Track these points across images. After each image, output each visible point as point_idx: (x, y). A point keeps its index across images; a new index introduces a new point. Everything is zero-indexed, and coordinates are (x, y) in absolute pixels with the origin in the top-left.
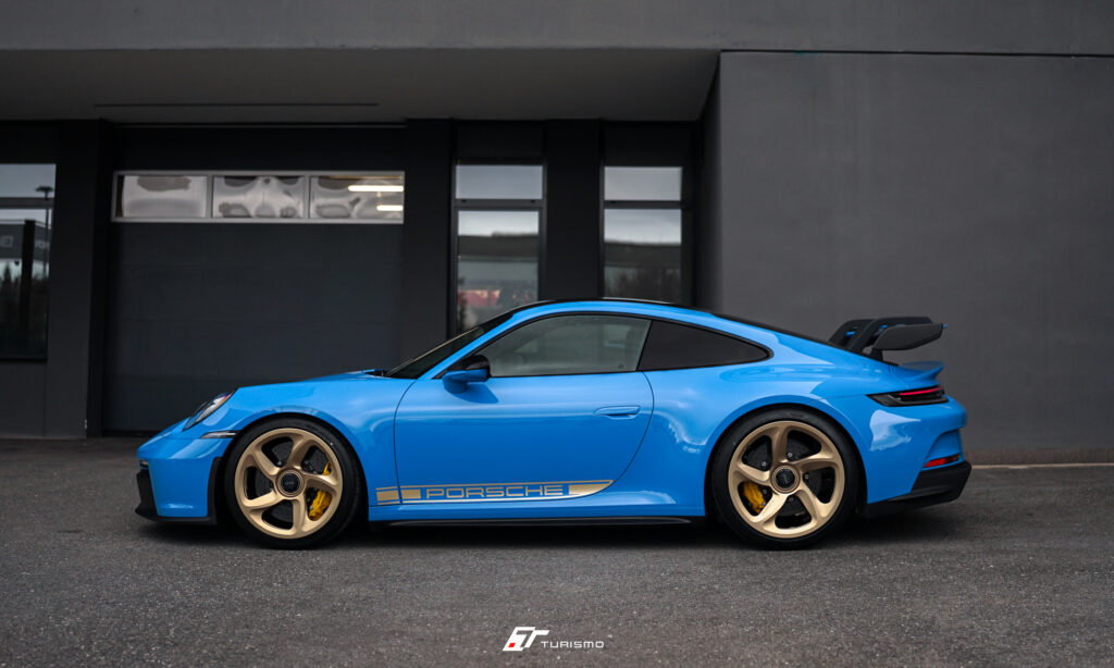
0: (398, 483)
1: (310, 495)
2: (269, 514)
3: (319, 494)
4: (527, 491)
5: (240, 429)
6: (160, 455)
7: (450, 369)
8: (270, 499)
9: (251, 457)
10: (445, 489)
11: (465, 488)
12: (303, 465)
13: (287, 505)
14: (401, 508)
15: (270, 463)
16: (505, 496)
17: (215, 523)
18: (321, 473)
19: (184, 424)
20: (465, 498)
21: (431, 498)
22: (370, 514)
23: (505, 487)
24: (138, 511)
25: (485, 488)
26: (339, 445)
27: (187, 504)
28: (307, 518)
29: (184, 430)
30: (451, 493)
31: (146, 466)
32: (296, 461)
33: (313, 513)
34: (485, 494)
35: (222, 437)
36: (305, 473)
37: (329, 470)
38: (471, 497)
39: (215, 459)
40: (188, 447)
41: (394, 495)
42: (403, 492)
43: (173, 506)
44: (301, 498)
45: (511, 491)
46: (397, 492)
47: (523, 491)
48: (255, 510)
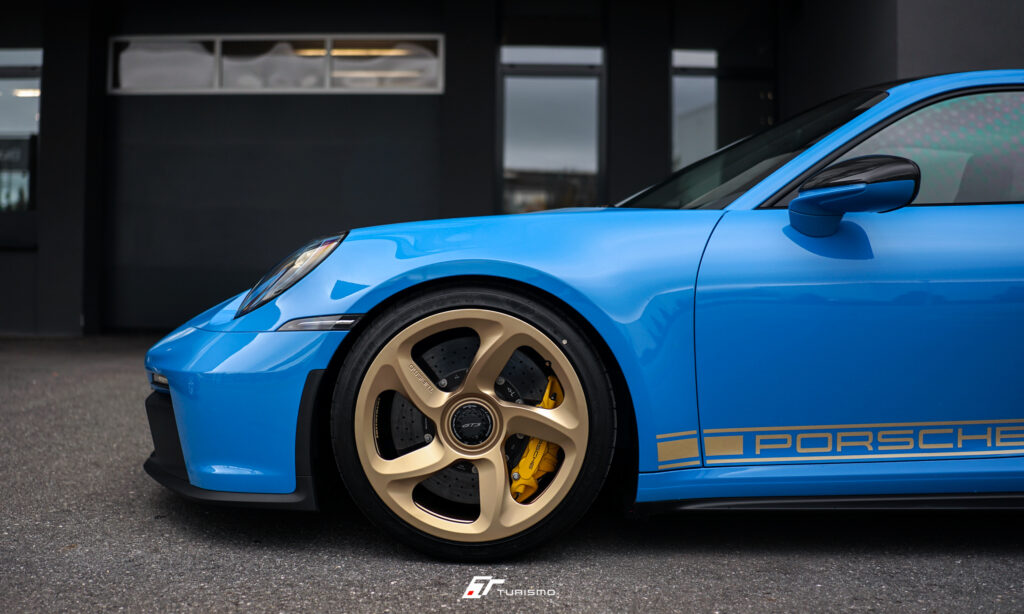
0: (699, 424)
1: (514, 451)
2: (426, 491)
3: (532, 446)
4: (961, 438)
5: (365, 310)
6: (190, 367)
7: (799, 184)
8: (429, 457)
9: (388, 370)
10: (794, 434)
11: (834, 432)
12: (497, 388)
13: (464, 470)
14: (702, 474)
15: (428, 383)
16: (916, 449)
17: (313, 507)
18: (534, 403)
19: (235, 304)
20: (834, 452)
21: (764, 453)
22: (641, 489)
23: (917, 430)
24: (149, 466)
25: (875, 431)
26: (581, 345)
27: (254, 468)
28: (511, 499)
29: (241, 314)
30: (806, 443)
31: (166, 386)
32: (483, 378)
33: (518, 486)
34: (875, 444)
35: (322, 328)
36: (504, 404)
37: (553, 396)
38: (846, 451)
39: (312, 374)
40: (246, 349)
41: (686, 449)
42: (706, 440)
43: (218, 470)
44: (494, 454)
45: (928, 439)
46: (695, 441)
47: (952, 438)
48: (399, 482)
